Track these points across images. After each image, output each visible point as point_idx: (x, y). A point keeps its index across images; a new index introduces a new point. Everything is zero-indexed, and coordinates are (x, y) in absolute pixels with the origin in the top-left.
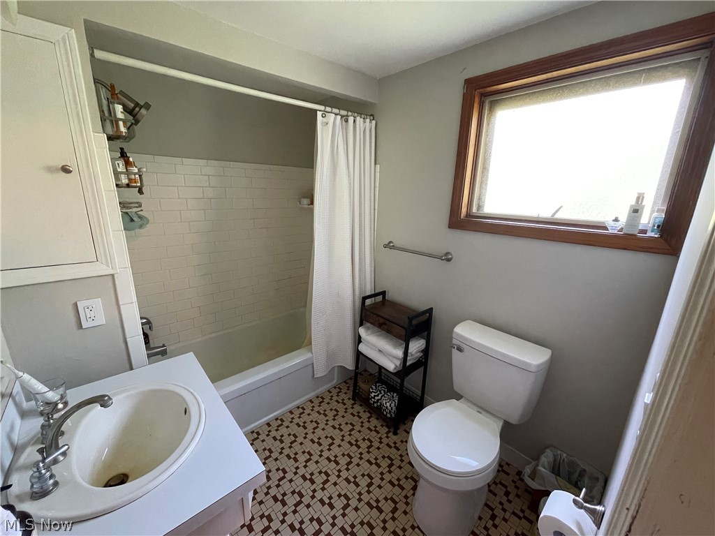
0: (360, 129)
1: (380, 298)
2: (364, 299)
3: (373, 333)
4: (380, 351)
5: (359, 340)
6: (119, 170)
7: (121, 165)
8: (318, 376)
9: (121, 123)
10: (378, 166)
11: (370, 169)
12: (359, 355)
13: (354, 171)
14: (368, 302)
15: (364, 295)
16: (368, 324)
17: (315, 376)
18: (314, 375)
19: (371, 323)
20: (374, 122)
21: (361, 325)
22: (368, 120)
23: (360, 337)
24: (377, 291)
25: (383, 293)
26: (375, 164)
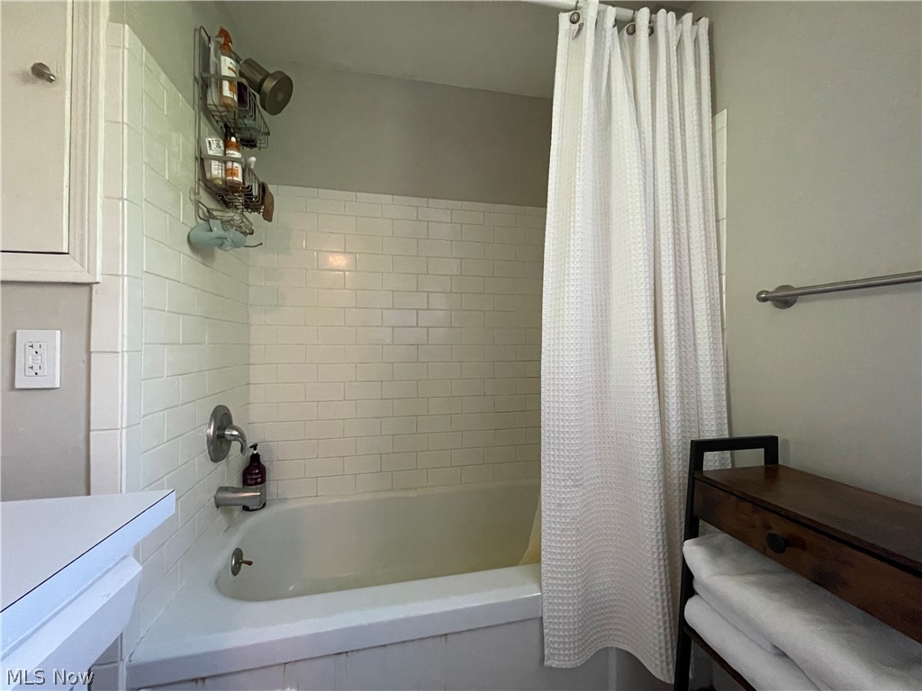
0: (668, 38)
1: (755, 457)
2: (700, 448)
3: (741, 571)
4: (782, 655)
5: (685, 585)
6: (210, 153)
7: (214, 146)
8: (555, 664)
9: (226, 84)
10: (723, 116)
11: (700, 125)
12: (686, 640)
13: (654, 132)
14: (712, 461)
15: (695, 437)
16: (722, 537)
17: (547, 663)
18: (542, 660)
19: (734, 534)
20: (704, 22)
21: (692, 532)
22: (688, 17)
23: (688, 576)
24: (742, 432)
25: (769, 444)
26: (714, 112)
